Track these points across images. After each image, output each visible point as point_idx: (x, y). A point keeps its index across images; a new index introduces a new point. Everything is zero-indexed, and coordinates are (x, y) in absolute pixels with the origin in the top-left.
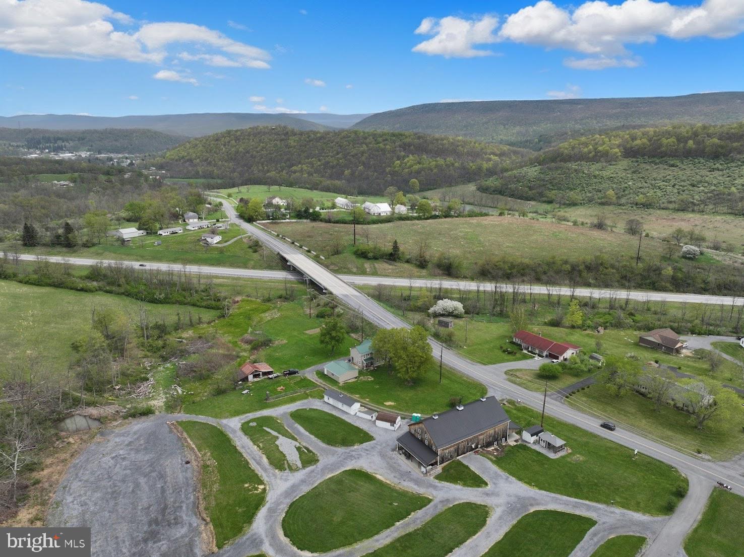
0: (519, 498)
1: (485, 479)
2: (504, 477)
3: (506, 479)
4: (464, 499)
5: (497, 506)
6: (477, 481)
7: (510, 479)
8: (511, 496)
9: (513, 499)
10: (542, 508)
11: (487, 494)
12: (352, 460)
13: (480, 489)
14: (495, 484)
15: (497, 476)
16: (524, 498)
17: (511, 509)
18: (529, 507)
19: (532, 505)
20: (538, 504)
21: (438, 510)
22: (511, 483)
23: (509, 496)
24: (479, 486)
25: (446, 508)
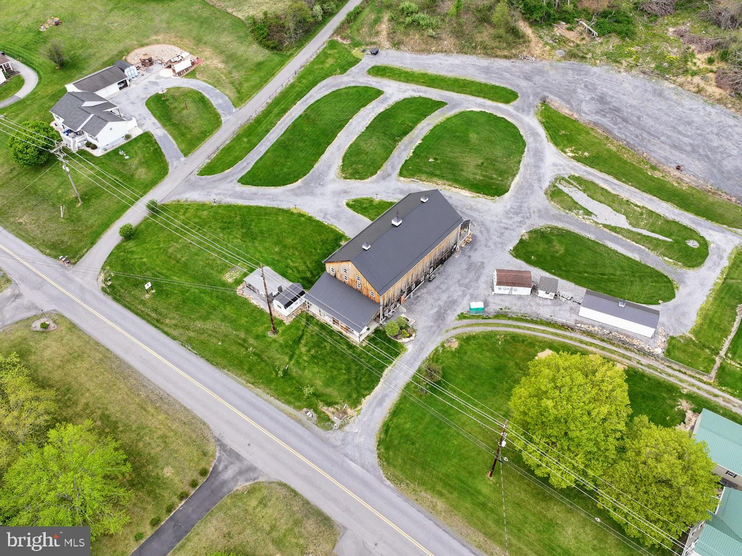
0: (312, 194)
1: (350, 211)
2: (328, 217)
3: (326, 214)
4: (368, 183)
5: (334, 180)
6: (359, 206)
7: (322, 215)
8: (321, 194)
9: (318, 191)
10: (289, 186)
11: (345, 192)
12: (511, 208)
13: (354, 197)
14: (338, 206)
15: (337, 217)
16: (307, 194)
17: (320, 181)
18: (301, 185)
19: (299, 188)
20: (293, 190)
21: (389, 163)
22: (321, 211)
23: (322, 194)
24: (355, 201)
25: (382, 168)
